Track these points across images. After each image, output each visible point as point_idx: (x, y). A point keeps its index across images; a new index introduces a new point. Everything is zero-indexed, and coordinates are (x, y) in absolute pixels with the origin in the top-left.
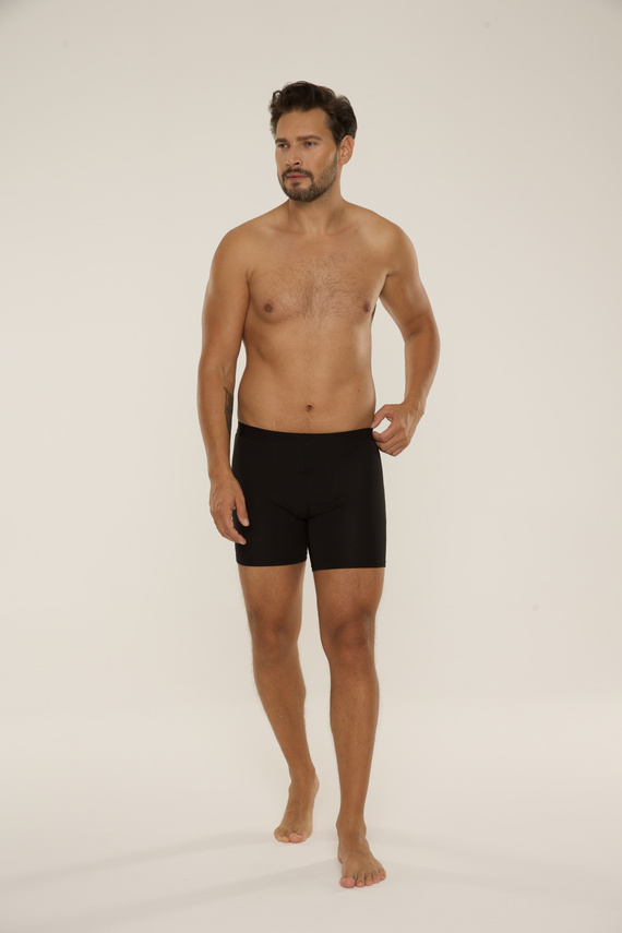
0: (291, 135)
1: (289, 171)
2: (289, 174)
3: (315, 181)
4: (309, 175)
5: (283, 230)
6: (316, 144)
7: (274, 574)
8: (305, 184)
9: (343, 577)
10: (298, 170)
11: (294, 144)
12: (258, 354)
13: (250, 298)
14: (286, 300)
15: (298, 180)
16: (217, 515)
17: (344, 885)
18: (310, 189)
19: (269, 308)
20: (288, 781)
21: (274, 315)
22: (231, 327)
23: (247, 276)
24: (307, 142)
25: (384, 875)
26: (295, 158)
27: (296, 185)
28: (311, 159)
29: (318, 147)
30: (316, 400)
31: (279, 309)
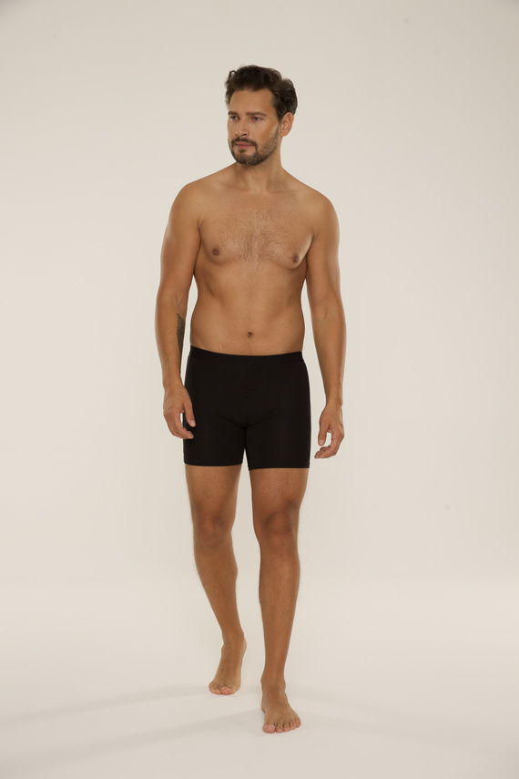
0: (241, 110)
1: (238, 139)
2: (237, 142)
3: (258, 149)
4: (254, 144)
5: (231, 187)
6: (261, 119)
7: (213, 473)
8: (250, 152)
9: (273, 475)
10: (245, 140)
11: (244, 117)
12: (207, 289)
13: (201, 243)
14: (231, 246)
15: (244, 148)
16: (169, 417)
17: (266, 730)
18: (254, 156)
19: (216, 252)
20: (221, 643)
21: (220, 258)
22: (184, 266)
23: (198, 223)
24: (254, 117)
25: (300, 723)
26: (243, 130)
27: (242, 151)
28: (257, 131)
29: (263, 122)
30: (255, 328)
31: (224, 254)
